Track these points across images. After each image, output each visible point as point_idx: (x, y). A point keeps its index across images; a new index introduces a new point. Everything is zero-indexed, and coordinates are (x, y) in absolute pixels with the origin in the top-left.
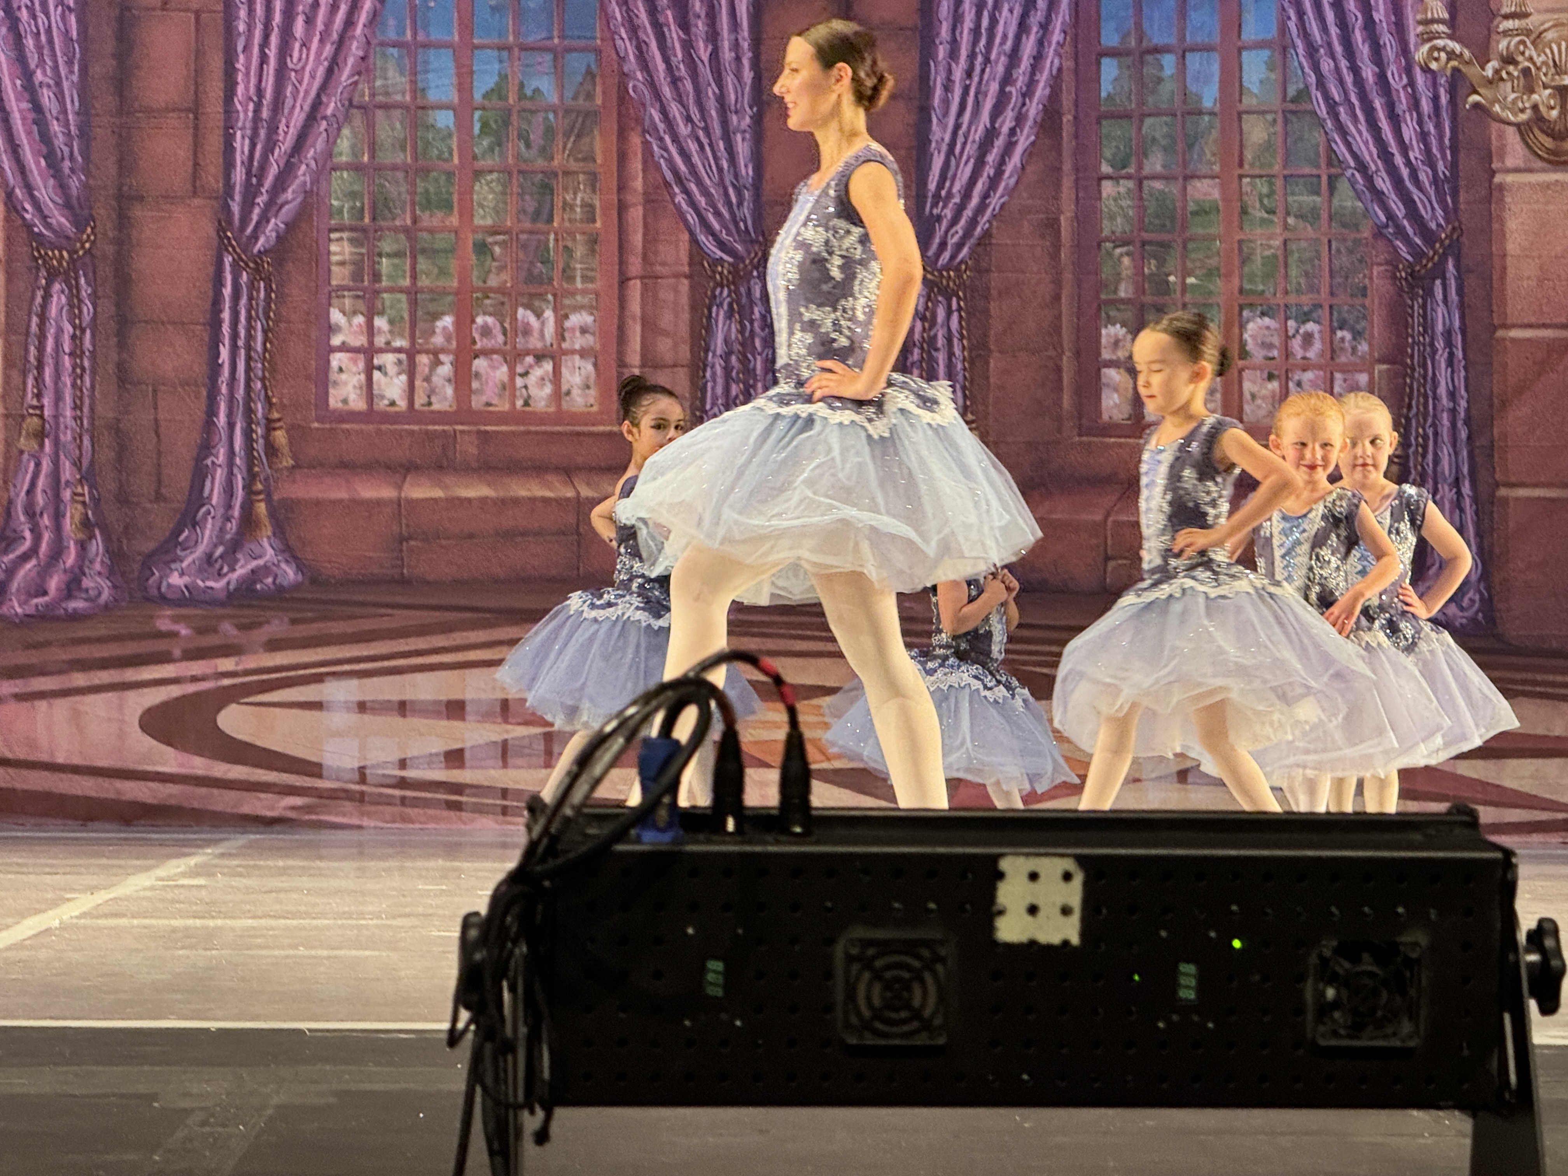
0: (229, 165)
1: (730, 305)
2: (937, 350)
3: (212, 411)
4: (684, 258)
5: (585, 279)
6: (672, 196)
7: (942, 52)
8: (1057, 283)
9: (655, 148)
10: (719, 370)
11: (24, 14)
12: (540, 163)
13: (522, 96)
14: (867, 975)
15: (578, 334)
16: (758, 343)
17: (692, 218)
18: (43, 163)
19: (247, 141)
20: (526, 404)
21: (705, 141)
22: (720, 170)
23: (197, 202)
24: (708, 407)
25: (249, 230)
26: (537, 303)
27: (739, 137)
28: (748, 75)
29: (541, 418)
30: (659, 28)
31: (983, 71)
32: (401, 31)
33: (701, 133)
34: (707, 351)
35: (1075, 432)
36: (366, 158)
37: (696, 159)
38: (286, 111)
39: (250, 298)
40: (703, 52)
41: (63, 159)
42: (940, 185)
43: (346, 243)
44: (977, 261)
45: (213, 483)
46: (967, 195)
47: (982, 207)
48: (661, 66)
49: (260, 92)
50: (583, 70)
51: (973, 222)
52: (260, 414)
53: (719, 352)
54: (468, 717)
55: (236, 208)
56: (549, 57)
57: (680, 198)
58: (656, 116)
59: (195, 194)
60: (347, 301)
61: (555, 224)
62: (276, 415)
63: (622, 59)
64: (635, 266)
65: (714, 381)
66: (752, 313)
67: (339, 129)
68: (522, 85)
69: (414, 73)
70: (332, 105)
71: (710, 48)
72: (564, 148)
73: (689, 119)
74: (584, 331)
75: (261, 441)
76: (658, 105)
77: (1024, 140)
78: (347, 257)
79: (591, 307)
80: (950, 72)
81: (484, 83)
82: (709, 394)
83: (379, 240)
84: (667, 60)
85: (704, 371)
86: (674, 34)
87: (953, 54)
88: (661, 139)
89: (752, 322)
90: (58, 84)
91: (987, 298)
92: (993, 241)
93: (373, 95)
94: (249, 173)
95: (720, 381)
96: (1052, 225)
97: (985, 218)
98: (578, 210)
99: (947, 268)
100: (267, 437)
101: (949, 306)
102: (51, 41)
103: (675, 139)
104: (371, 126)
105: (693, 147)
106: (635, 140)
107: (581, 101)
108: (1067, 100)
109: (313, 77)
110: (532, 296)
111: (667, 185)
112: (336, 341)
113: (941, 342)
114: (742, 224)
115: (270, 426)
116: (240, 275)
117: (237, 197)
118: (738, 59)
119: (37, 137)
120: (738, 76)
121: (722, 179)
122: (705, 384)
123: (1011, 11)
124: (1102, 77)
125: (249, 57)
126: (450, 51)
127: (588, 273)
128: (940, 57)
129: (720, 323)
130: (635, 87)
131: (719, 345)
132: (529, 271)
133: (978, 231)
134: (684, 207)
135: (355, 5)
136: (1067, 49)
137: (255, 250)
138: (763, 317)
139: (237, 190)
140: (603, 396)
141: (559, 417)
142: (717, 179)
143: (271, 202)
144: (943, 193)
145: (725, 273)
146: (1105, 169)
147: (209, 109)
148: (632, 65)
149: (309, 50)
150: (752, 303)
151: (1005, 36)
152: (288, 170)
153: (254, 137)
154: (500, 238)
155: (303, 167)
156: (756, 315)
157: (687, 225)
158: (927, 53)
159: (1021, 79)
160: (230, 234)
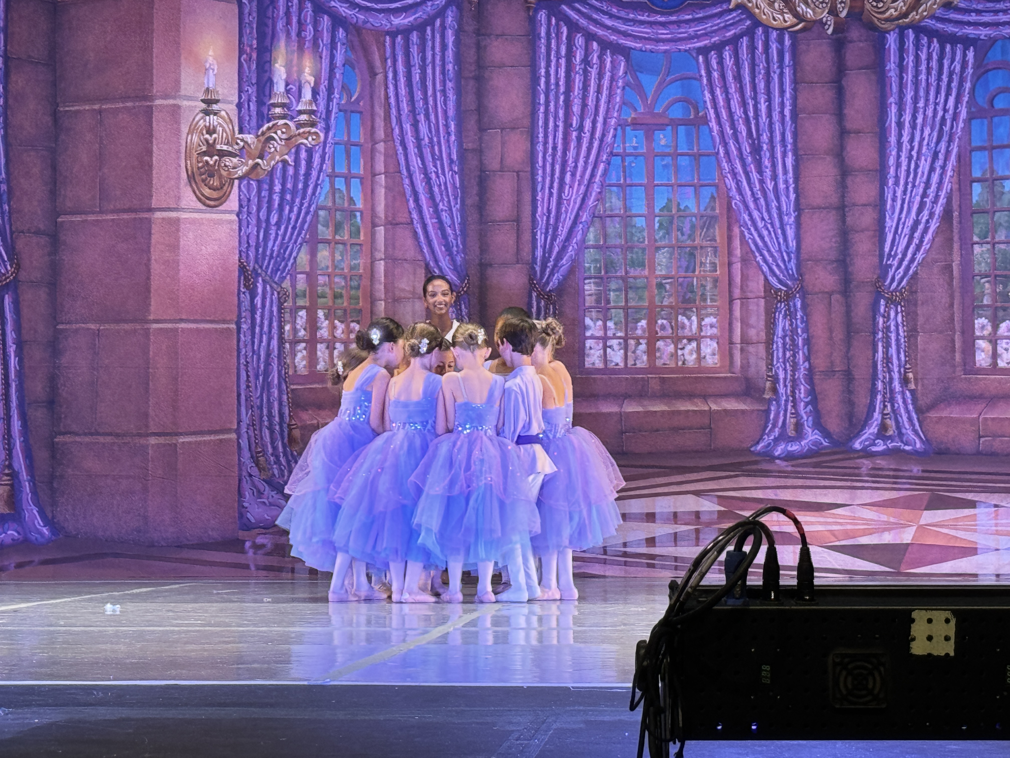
0: (534, 247)
1: (785, 311)
2: (891, 333)
4: (762, 288)
5: (712, 300)
6: (755, 257)
7: (891, 182)
8: (952, 297)
9: (746, 233)
10: (780, 345)
11: (433, 176)
12: (689, 242)
13: (679, 210)
15: (709, 327)
16: (799, 331)
17: (765, 268)
18: (443, 249)
19: (543, 236)
20: (684, 363)
21: (771, 230)
22: (779, 244)
23: (518, 266)
24: (775, 363)
25: (544, 280)
26: (688, 313)
27: (788, 227)
28: (792, 196)
29: (691, 370)
30: (747, 174)
31: (912, 191)
32: (618, 178)
33: (769, 226)
34: (774, 335)
35: (962, 373)
36: (602, 242)
37: (767, 239)
38: (562, 220)
39: (546, 313)
40: (770, 185)
41: (453, 246)
42: (891, 249)
43: (592, 285)
44: (911, 287)
46: (904, 254)
47: (912, 260)
48: (749, 193)
49: (549, 210)
50: (710, 196)
51: (908, 268)
53: (780, 336)
54: (657, 521)
55: (538, 269)
56: (692, 189)
57: (759, 258)
58: (747, 218)
59: (518, 262)
60: (593, 314)
61: (697, 273)
63: (729, 190)
64: (737, 292)
65: (778, 350)
66: (796, 315)
67: (588, 228)
68: (679, 204)
69: (625, 199)
71: (773, 183)
72: (701, 235)
73: (763, 219)
74: (712, 326)
76: (747, 212)
77: (933, 226)
78: (593, 292)
79: (715, 314)
80: (895, 192)
81: (660, 203)
82: (775, 357)
83: (609, 283)
84: (751, 190)
85: (773, 345)
86: (755, 176)
87: (897, 183)
88: (749, 229)
89: (796, 319)
90: (450, 209)
91: (916, 305)
92: (919, 277)
93: (605, 211)
94: (544, 251)
95: (781, 350)
96: (948, 268)
97: (915, 265)
98: (708, 265)
99: (895, 290)
101: (897, 310)
102: (446, 188)
103: (756, 229)
104: (604, 226)
105: (765, 232)
106: (736, 231)
107: (708, 211)
108: (955, 204)
110: (685, 309)
111: (753, 252)
112: (588, 334)
113: (893, 328)
114: (790, 272)
116: (541, 300)
117: (539, 263)
118: (787, 188)
119: (440, 236)
120: (788, 197)
121: (780, 248)
122: (773, 352)
123: (926, 160)
124: (973, 192)
125: (543, 194)
126: (643, 188)
127: (713, 297)
128: (890, 185)
129: (780, 321)
130: (736, 204)
131: (780, 332)
132: (684, 297)
133: (911, 272)
134: (761, 263)
135: (595, 166)
136: (955, 179)
137: (548, 290)
138: (802, 317)
139: (538, 260)
140: (722, 359)
141: (700, 369)
142: (777, 249)
143: (555, 265)
144: (893, 253)
145: (783, 295)
146: (976, 239)
147: (524, 220)
148: (734, 192)
149: (573, 190)
150: (796, 310)
151: (923, 173)
152: (563, 249)
153: (546, 233)
154: (669, 281)
155: (571, 248)
156: (799, 317)
157: (762, 271)
158: (883, 182)
159: (931, 194)
160: (535, 282)
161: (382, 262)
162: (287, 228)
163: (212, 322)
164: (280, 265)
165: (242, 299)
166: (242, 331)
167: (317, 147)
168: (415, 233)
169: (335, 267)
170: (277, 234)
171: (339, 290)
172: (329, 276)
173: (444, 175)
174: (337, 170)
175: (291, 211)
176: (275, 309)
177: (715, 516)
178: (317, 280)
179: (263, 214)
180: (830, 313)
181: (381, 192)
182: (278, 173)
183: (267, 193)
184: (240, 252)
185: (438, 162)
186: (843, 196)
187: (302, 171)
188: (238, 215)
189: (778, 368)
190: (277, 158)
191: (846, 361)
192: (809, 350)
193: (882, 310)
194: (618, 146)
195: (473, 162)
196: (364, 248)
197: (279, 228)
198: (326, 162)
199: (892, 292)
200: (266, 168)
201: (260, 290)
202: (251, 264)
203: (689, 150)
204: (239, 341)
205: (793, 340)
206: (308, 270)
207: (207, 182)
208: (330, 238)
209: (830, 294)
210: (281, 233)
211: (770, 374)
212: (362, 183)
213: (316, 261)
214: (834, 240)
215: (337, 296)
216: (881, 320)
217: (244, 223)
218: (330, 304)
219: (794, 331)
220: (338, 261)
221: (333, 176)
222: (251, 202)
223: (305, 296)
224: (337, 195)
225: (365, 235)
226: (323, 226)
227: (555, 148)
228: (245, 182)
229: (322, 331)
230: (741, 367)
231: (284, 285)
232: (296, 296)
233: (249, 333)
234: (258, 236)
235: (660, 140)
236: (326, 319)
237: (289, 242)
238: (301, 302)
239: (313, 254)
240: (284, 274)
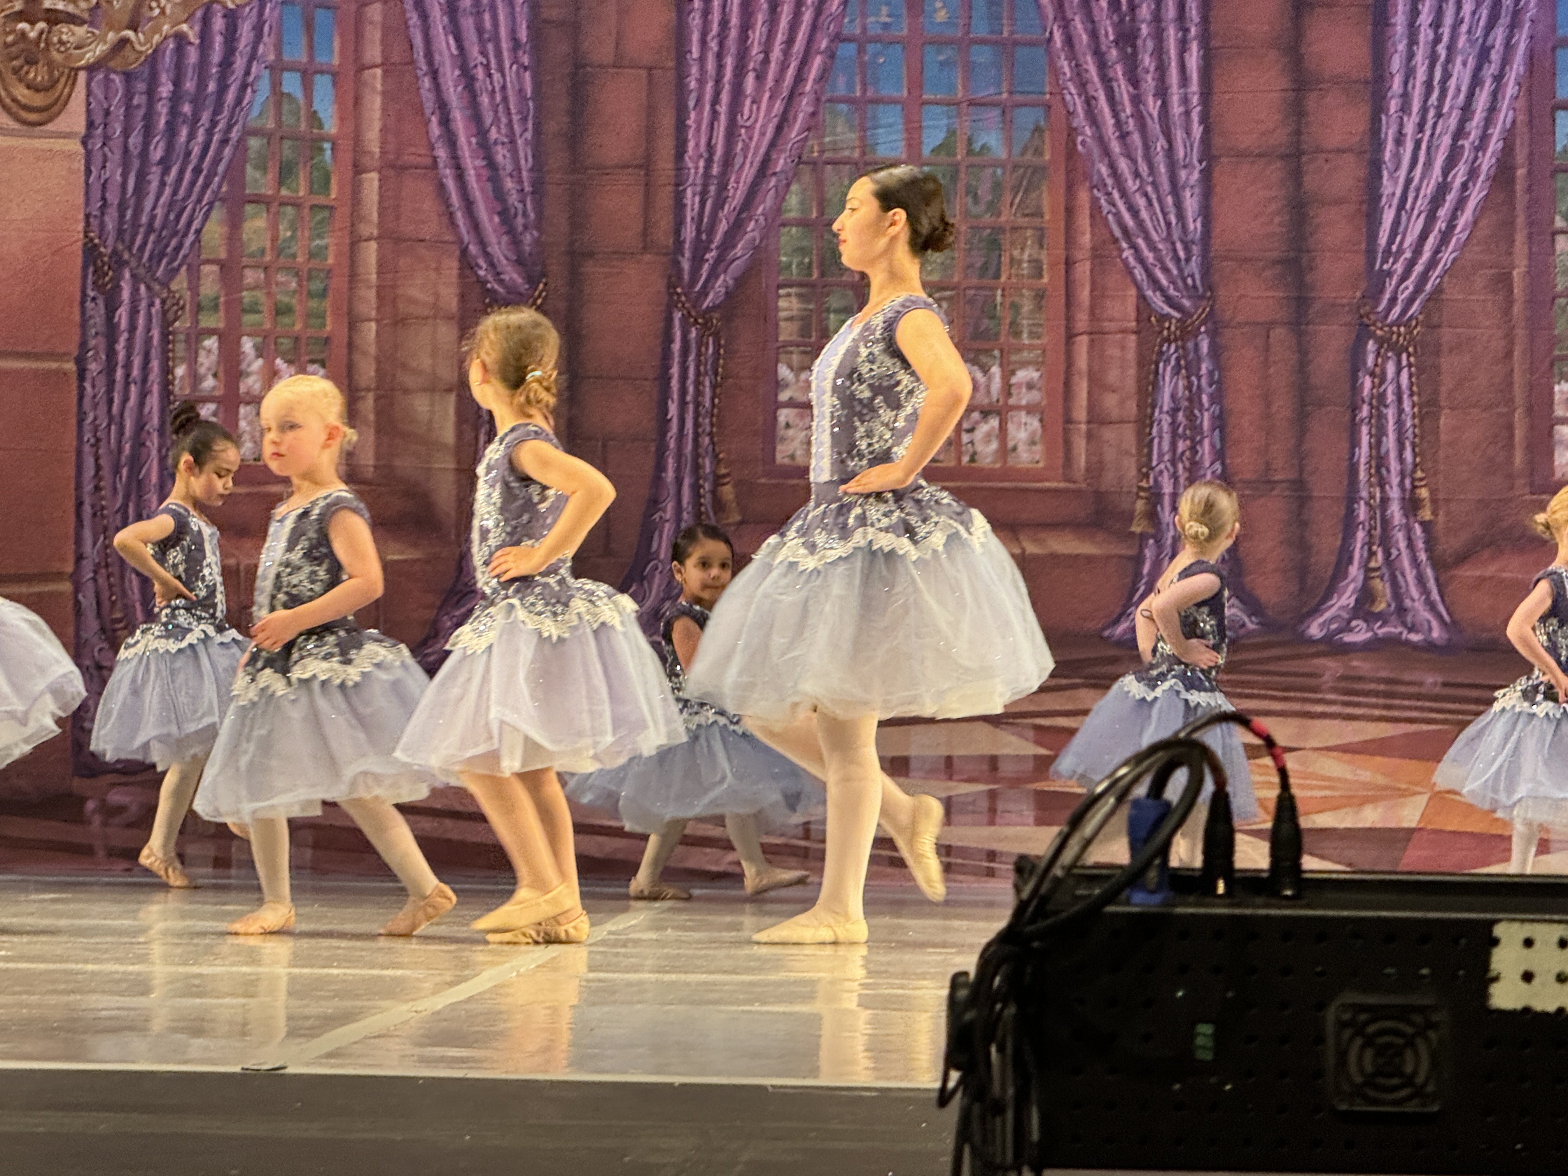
0: (679, 223)
1: (1178, 360)
2: (1386, 406)
3: (660, 467)
4: (1132, 313)
5: (1032, 335)
6: (1121, 250)
7: (1394, 105)
8: (1509, 337)
9: (1103, 201)
10: (1166, 427)
11: (480, 73)
12: (987, 218)
13: (970, 152)
14: (1359, 1041)
15: (1024, 390)
16: (1205, 398)
17: (1139, 273)
18: (497, 219)
19: (697, 199)
20: (972, 460)
21: (1154, 197)
22: (1168, 224)
23: (648, 257)
24: (1154, 463)
25: (698, 287)
26: (983, 359)
27: (1188, 193)
28: (1197, 130)
29: (988, 475)
30: (1107, 82)
31: (1435, 125)
32: (850, 86)
33: (1149, 189)
34: (1154, 407)
35: (1527, 490)
36: (814, 215)
37: (1144, 214)
38: (737, 167)
39: (699, 354)
40: (1153, 106)
41: (516, 215)
42: (1390, 242)
43: (794, 300)
44: (1428, 316)
45: (661, 537)
46: (1418, 251)
47: (1433, 263)
48: (1110, 122)
49: (710, 147)
50: (1032, 127)
51: (1424, 277)
52: (708, 470)
53: (1165, 409)
54: (912, 774)
55: (686, 265)
56: (996, 112)
57: (1128, 254)
58: (1104, 170)
59: (645, 249)
60: (795, 357)
61: (1003, 279)
62: (723, 471)
63: (1070, 114)
64: (1082, 321)
65: (1161, 437)
66: (1199, 369)
67: (788, 185)
68: (970, 141)
69: (863, 129)
70: (782, 161)
71: (1159, 103)
72: (1012, 205)
73: (1137, 175)
74: (1030, 386)
75: (708, 496)
76: (1106, 160)
77: (1476, 195)
78: (795, 313)
79: (1037, 363)
80: (1401, 125)
81: (932, 138)
82: (1155, 452)
83: (828, 295)
84: (1116, 114)
85: (1151, 427)
86: (1123, 90)
87: (1405, 108)
88: (1109, 194)
89: (1199, 378)
90: (513, 142)
91: (1438, 353)
92: (1444, 296)
93: (822, 152)
94: (699, 231)
95: (1167, 438)
96: (1504, 280)
97: (1437, 273)
98: (1025, 265)
99: (1397, 323)
100: (714, 492)
101: (1399, 362)
102: (505, 99)
103: (1124, 194)
104: (820, 183)
105: (1141, 202)
106: (1083, 197)
107: (1028, 156)
108: (1521, 155)
109: (763, 134)
110: (979, 351)
111: (1116, 241)
112: (784, 396)
113: (1390, 397)
114: (1190, 281)
115: (718, 481)
116: (689, 332)
117: (687, 254)
118: (1187, 113)
119: (491, 193)
120: (1188, 132)
121: (1169, 234)
122: (1152, 440)
123: (1464, 64)
124: (1557, 129)
125: (700, 114)
126: (899, 107)
127: (1035, 329)
128: (1392, 110)
129: (1167, 379)
130: (1083, 143)
131: (1166, 401)
132: (976, 327)
133: (1429, 287)
134: (1132, 261)
135: (804, 62)
136: (1521, 103)
137: (705, 306)
138: (1211, 373)
139: (687, 246)
140: (1049, 452)
141: (1006, 473)
142: (1164, 235)
143: (719, 260)
144: (1394, 248)
145: (1173, 328)
146: (1559, 223)
147: (661, 165)
148: (1080, 119)
149: (758, 109)
150: (1199, 360)
151: (1458, 90)
152: (737, 227)
153: (704, 194)
154: (948, 293)
155: (752, 224)
156: (1204, 370)
157: (1135, 281)
158: (1378, 108)
159: (1473, 133)
160: (679, 290)
161: (373, 245)
162: (182, 172)
163: (27, 356)
164: (167, 246)
165: (89, 313)
166: (89, 376)
167: (247, 9)
168: (441, 187)
169: (278, 251)
170: (163, 184)
171: (286, 299)
172: (266, 269)
173: (501, 70)
174: (286, 57)
175: (191, 136)
176: (156, 333)
177: (1030, 766)
178: (242, 277)
179: (134, 140)
180: (1266, 364)
181: (374, 105)
182: (168, 59)
183: (144, 98)
184: (87, 216)
185: (490, 47)
186: (1298, 132)
187: (216, 57)
188: (84, 143)
189: (1161, 472)
190: (166, 27)
191: (1295, 461)
192: (1222, 439)
193: (1370, 360)
194: (852, 21)
195: (559, 48)
196: (338, 214)
197: (166, 171)
198: (266, 38)
199: (1390, 326)
200: (143, 49)
201: (126, 295)
202: (110, 241)
203: (992, 32)
204: (81, 397)
205: (1191, 417)
206: (223, 255)
207: (23, 72)
208: (270, 192)
209: (1269, 326)
210: (171, 178)
211: (1144, 484)
212: (335, 84)
213: (240, 239)
214: (1277, 220)
215: (281, 311)
216: (1367, 382)
217: (98, 159)
218: (267, 326)
219: (1194, 399)
220: (285, 241)
221: (277, 69)
222: (112, 117)
223: (216, 308)
224: (286, 107)
225: (341, 188)
226: (256, 167)
227: (724, 23)
228: (101, 76)
229: (250, 380)
230: (1087, 470)
231: (174, 286)
232: (198, 308)
233: (101, 382)
234: (124, 185)
235: (935, 11)
236: (258, 357)
237: (185, 199)
238: (208, 321)
239: (235, 223)
240: (176, 264)
